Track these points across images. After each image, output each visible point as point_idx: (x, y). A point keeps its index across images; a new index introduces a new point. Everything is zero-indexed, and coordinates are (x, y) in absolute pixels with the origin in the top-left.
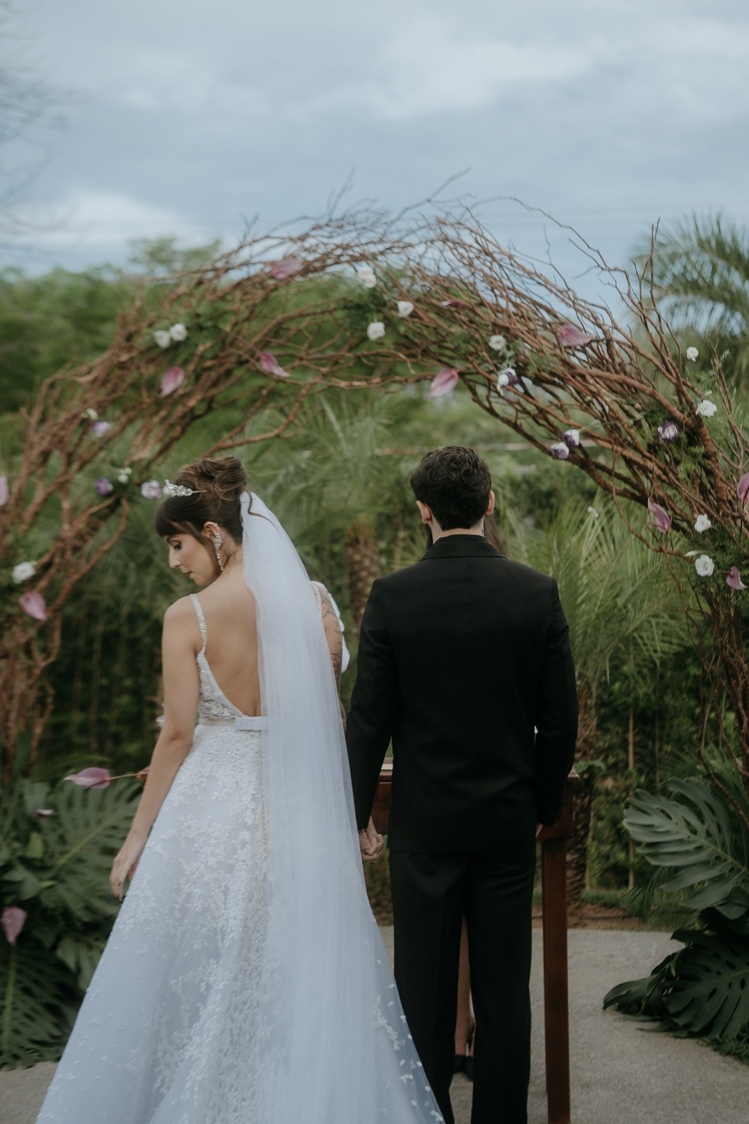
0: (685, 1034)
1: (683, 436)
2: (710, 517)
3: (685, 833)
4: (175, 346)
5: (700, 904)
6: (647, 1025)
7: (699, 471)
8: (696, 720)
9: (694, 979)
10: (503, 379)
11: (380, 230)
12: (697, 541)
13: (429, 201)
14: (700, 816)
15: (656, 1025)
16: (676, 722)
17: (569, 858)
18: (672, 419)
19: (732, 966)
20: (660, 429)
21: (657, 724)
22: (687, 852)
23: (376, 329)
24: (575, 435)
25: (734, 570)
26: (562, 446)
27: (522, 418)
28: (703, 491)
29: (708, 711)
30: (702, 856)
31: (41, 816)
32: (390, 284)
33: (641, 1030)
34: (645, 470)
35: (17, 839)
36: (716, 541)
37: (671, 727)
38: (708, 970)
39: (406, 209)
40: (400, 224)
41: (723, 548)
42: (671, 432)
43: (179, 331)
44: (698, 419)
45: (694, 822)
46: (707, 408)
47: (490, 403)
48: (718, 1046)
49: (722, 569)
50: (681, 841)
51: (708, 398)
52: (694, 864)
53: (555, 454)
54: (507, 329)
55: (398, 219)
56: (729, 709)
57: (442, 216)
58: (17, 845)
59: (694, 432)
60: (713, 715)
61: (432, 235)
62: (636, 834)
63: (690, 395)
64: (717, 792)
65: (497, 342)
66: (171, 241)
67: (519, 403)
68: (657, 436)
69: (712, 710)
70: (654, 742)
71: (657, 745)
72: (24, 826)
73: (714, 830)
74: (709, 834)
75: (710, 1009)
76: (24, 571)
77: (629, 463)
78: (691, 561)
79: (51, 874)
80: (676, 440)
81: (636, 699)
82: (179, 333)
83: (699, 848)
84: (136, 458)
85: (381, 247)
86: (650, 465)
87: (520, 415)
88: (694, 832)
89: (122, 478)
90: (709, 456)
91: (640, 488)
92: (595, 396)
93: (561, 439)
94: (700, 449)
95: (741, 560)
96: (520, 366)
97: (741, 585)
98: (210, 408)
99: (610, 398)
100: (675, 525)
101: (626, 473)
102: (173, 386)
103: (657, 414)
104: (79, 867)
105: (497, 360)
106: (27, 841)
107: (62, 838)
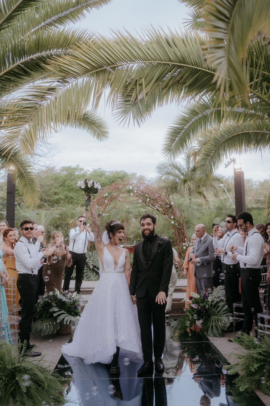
2: (173, 216)
4: (106, 196)
7: (172, 211)
10: (148, 200)
12: (172, 219)
18: (168, 205)
23: (132, 194)
24: (157, 207)
26: (155, 208)
28: (172, 213)
34: (165, 211)
36: (174, 219)
41: (175, 220)
42: (168, 206)
43: (107, 195)
44: (171, 204)
47: (145, 203)
49: (175, 223)
51: (172, 202)
53: (154, 209)
59: (171, 206)
63: (170, 202)
65: (147, 195)
66: (70, 167)
67: (149, 203)
77: (163, 210)
78: (171, 222)
80: (169, 207)
84: (101, 210)
86: (166, 210)
89: (101, 213)
90: (173, 209)
91: (165, 213)
92: (159, 202)
93: (155, 207)
94: (172, 208)
95: (177, 222)
96: (150, 198)
97: (177, 225)
98: (110, 204)
99: (161, 202)
100: (169, 218)
101: (163, 211)
102: (106, 201)
103: (166, 204)
104: (97, 262)
105: (147, 198)
106: (90, 258)
107: (94, 258)
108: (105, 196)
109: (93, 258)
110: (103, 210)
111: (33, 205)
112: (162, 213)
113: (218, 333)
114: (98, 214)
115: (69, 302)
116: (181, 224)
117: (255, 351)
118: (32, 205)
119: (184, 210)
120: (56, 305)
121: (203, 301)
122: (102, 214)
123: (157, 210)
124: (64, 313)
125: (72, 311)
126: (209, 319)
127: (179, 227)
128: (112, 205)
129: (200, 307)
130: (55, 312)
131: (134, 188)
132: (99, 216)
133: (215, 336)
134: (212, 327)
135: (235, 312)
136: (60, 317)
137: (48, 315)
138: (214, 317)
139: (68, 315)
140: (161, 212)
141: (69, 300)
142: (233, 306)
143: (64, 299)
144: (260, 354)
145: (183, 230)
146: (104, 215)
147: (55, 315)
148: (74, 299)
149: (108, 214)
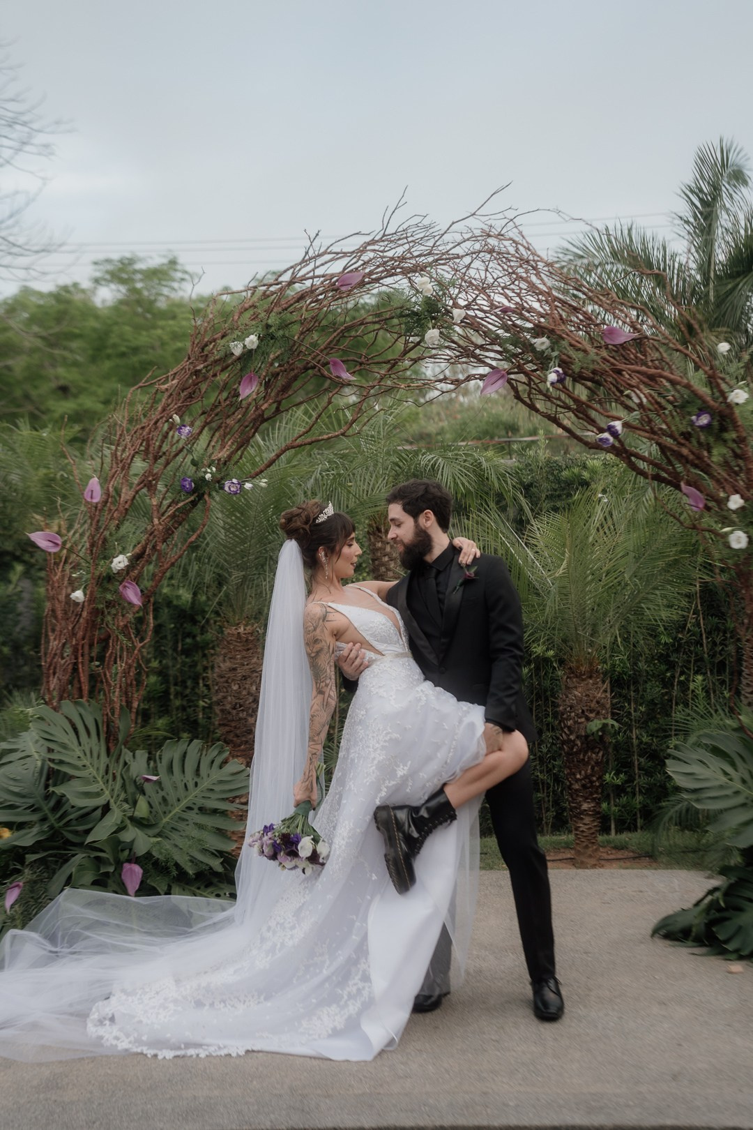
0: (734, 956)
1: (715, 423)
2: (742, 497)
3: (724, 779)
4: (248, 355)
6: (697, 950)
7: (733, 456)
8: (667, 684)
10: (551, 376)
11: (431, 243)
13: (474, 214)
14: (733, 764)
15: (704, 950)
16: (648, 685)
17: (585, 806)
18: (705, 408)
20: (694, 418)
21: (632, 688)
22: (727, 796)
23: (433, 335)
24: (618, 425)
26: (606, 436)
27: (561, 413)
28: (733, 472)
29: (677, 675)
30: (740, 800)
31: (148, 780)
32: (441, 293)
33: (693, 954)
34: (680, 456)
35: (126, 801)
36: (747, 517)
37: (645, 691)
39: (453, 223)
40: (447, 237)
42: (704, 420)
43: (252, 341)
44: (730, 406)
45: (729, 769)
46: (739, 396)
47: (531, 399)
50: (721, 787)
51: (741, 388)
52: (735, 807)
53: (599, 444)
54: (552, 331)
55: (445, 233)
56: (696, 673)
57: (485, 229)
58: (126, 806)
59: (725, 418)
60: (682, 678)
61: (477, 246)
63: (724, 386)
65: (542, 343)
67: (559, 399)
68: (692, 423)
69: (682, 673)
70: (629, 704)
71: (633, 705)
72: (131, 789)
73: (747, 777)
74: (744, 781)
76: (120, 562)
77: (663, 449)
78: (726, 537)
79: (156, 831)
80: (709, 427)
81: (613, 666)
82: (252, 342)
83: (737, 793)
84: (215, 457)
85: (430, 259)
86: (685, 451)
87: (559, 409)
88: (731, 779)
89: (208, 476)
91: (673, 472)
93: (601, 430)
94: (731, 435)
96: (564, 364)
98: (278, 411)
100: (708, 508)
101: (661, 459)
102: (249, 391)
103: (690, 403)
104: (181, 825)
105: (543, 361)
106: (135, 803)
107: (164, 799)
108: (237, 350)
109: (156, 799)
110: (223, 454)
112: (655, 470)
114: (189, 485)
122: (219, 482)
123: (615, 449)
128: (294, 423)
131: (453, 291)
132: (200, 497)
140: (642, 465)
146: (230, 486)
149: (263, 483)
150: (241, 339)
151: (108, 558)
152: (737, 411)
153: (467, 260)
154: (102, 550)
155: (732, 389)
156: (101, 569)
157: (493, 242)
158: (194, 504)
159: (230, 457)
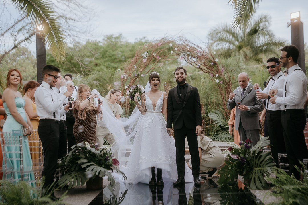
1: (214, 64)
2: (218, 75)
3: (217, 117)
5: (218, 125)
7: (217, 69)
9: (218, 135)
10: (190, 58)
11: (172, 38)
12: (217, 78)
14: (219, 115)
18: (212, 62)
19: (223, 133)
23: (172, 52)
24: (200, 65)
25: (221, 81)
26: (198, 66)
28: (217, 71)
30: (219, 119)
32: (174, 46)
36: (219, 78)
38: (220, 133)
41: (220, 79)
42: (212, 64)
45: (218, 116)
46: (217, 60)
48: (221, 141)
49: (220, 81)
52: (217, 120)
53: (197, 68)
54: (189, 51)
55: (174, 37)
57: (180, 36)
59: (215, 64)
61: (179, 39)
62: (210, 117)
64: (220, 112)
65: (188, 53)
67: (192, 61)
68: (211, 64)
73: (220, 116)
74: (220, 117)
75: (220, 138)
76: (126, 87)
77: (207, 68)
78: (216, 81)
80: (213, 65)
84: (140, 71)
86: (210, 68)
87: (192, 63)
88: (218, 117)
89: (139, 74)
90: (218, 66)
91: (209, 71)
92: (202, 59)
94: (216, 66)
95: (222, 80)
96: (192, 56)
97: (222, 83)
98: (149, 64)
99: (204, 60)
100: (213, 76)
101: (207, 70)
102: (145, 61)
103: (210, 61)
105: (188, 55)
108: (143, 55)
110: (141, 70)
111: (60, 56)
112: (206, 72)
113: (261, 185)
114: (136, 75)
115: (99, 154)
116: (227, 82)
117: (292, 187)
118: (58, 56)
119: (232, 71)
120: (85, 157)
121: (245, 152)
122: (141, 75)
123: (200, 68)
124: (93, 165)
125: (103, 163)
126: (252, 171)
127: (224, 86)
128: (151, 66)
129: (240, 158)
130: (83, 163)
132: (138, 77)
133: (258, 188)
134: (254, 179)
135: (281, 163)
136: (89, 168)
137: (77, 169)
138: (257, 169)
139: (97, 166)
140: (204, 71)
141: (99, 152)
142: (278, 156)
143: (93, 150)
144: (298, 190)
145: (230, 89)
146: (142, 75)
147: (83, 166)
148: (105, 151)
149: (147, 75)
150: (144, 53)
151: (125, 86)
152: (217, 63)
153: (177, 41)
154: (123, 85)
155: (216, 59)
156: (124, 88)
157: (181, 38)
158: (137, 78)
159: (142, 71)
